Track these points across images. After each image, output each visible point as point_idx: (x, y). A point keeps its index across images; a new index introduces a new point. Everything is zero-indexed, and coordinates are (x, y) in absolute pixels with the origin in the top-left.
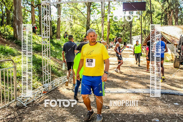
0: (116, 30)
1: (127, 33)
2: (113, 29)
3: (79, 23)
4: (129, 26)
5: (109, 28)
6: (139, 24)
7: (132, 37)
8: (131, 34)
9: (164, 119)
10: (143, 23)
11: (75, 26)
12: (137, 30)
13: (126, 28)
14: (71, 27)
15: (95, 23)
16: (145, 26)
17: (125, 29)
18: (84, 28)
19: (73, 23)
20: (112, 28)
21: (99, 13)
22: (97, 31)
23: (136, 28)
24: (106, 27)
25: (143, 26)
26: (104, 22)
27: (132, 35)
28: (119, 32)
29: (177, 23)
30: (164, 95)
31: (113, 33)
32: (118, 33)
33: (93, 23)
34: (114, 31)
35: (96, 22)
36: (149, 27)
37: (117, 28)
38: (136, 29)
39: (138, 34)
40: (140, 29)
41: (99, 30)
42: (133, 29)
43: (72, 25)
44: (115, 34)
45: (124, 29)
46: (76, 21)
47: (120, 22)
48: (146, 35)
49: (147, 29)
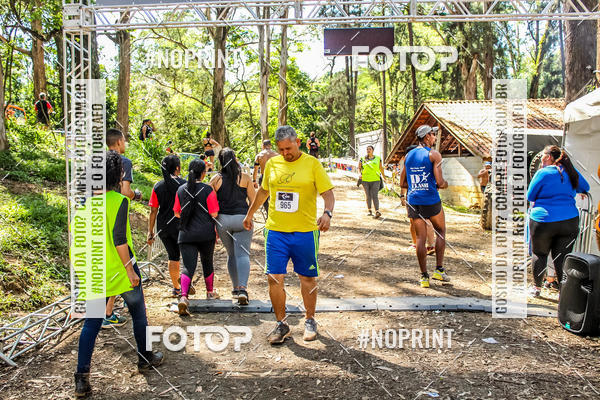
0: (305, 115)
1: (340, 122)
2: (296, 111)
3: (188, 90)
4: (346, 103)
5: (284, 108)
6: (378, 95)
7: (356, 136)
8: (351, 125)
9: (452, 390)
10: (388, 94)
11: (175, 101)
12: (371, 114)
13: (337, 108)
14: (165, 106)
15: (240, 91)
16: (396, 101)
17: (334, 111)
18: (204, 107)
19: (169, 91)
20: (294, 108)
21: (252, 59)
22: (248, 115)
23: (369, 109)
24: (273, 104)
25: (388, 102)
26: (268, 88)
27: (355, 129)
28: (315, 120)
29: (489, 92)
30: (453, 314)
31: (295, 123)
32: (312, 125)
33: (233, 91)
34: (300, 117)
35: (242, 89)
36: (406, 103)
37: (308, 107)
38: (368, 112)
39: (375, 125)
40: (380, 109)
41: (251, 115)
42: (358, 111)
43: (166, 96)
44: (304, 127)
45: (330, 110)
46: (179, 87)
47: (317, 89)
48: (400, 128)
49: (400, 110)
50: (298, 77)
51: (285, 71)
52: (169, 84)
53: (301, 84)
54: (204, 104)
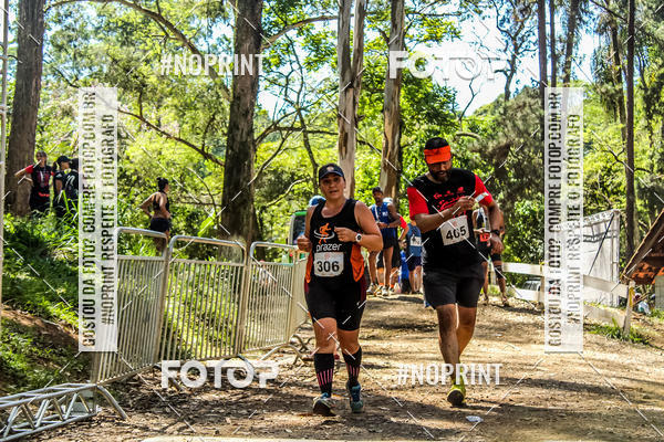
5: (394, 170)
6: (617, 143)
10: (642, 143)
11: (141, 147)
12: (600, 189)
15: (292, 129)
18: (208, 163)
23: (596, 178)
24: (368, 162)
25: (643, 162)
26: (356, 120)
33: (275, 128)
35: (298, 125)
38: (594, 186)
40: (622, 178)
46: (151, 114)
47: (473, 128)
50: (429, 98)
53: (434, 116)
54: (207, 156)
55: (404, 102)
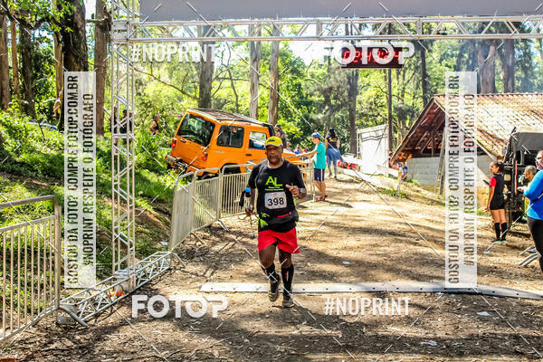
0: (298, 105)
1: (338, 115)
2: (289, 101)
3: (165, 77)
4: (346, 94)
5: (275, 98)
6: (383, 84)
7: (358, 131)
8: (352, 119)
10: (394, 81)
11: (151, 90)
12: (374, 105)
13: (335, 98)
14: (139, 94)
15: (225, 79)
16: (403, 91)
17: (333, 102)
18: (185, 97)
19: (145, 77)
20: (286, 98)
21: (239, 41)
22: (233, 106)
23: (372, 100)
24: (264, 93)
25: (394, 92)
26: (258, 77)
27: (356, 122)
28: (309, 112)
29: (510, 82)
31: (288, 116)
32: (307, 117)
33: (217, 78)
34: (292, 108)
35: (228, 76)
36: (415, 94)
37: (302, 97)
38: (371, 104)
39: (379, 118)
40: (384, 100)
41: (238, 106)
42: (360, 103)
43: (141, 84)
44: (297, 120)
45: (327, 101)
46: (156, 72)
47: (312, 76)
48: (407, 122)
49: (408, 100)
50: (292, 63)
51: (277, 57)
52: (146, 69)
53: (294, 71)
54: (184, 93)
55: (280, 65)
